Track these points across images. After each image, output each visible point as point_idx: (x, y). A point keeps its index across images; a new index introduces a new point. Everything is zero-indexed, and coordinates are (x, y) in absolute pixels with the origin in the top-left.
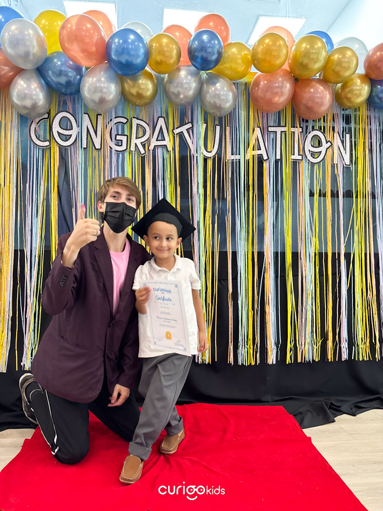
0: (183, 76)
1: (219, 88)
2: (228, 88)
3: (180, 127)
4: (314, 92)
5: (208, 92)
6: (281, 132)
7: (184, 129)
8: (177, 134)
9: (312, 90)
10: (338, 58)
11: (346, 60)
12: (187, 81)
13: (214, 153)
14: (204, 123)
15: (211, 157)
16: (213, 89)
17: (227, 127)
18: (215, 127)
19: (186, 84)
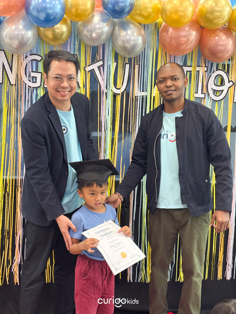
0: (96, 22)
1: (130, 33)
3: (92, 64)
6: (187, 71)
7: (95, 66)
9: (217, 38)
12: (100, 26)
13: (122, 90)
14: (115, 62)
15: (119, 94)
16: (124, 33)
17: (136, 65)
18: (125, 65)
19: (99, 29)
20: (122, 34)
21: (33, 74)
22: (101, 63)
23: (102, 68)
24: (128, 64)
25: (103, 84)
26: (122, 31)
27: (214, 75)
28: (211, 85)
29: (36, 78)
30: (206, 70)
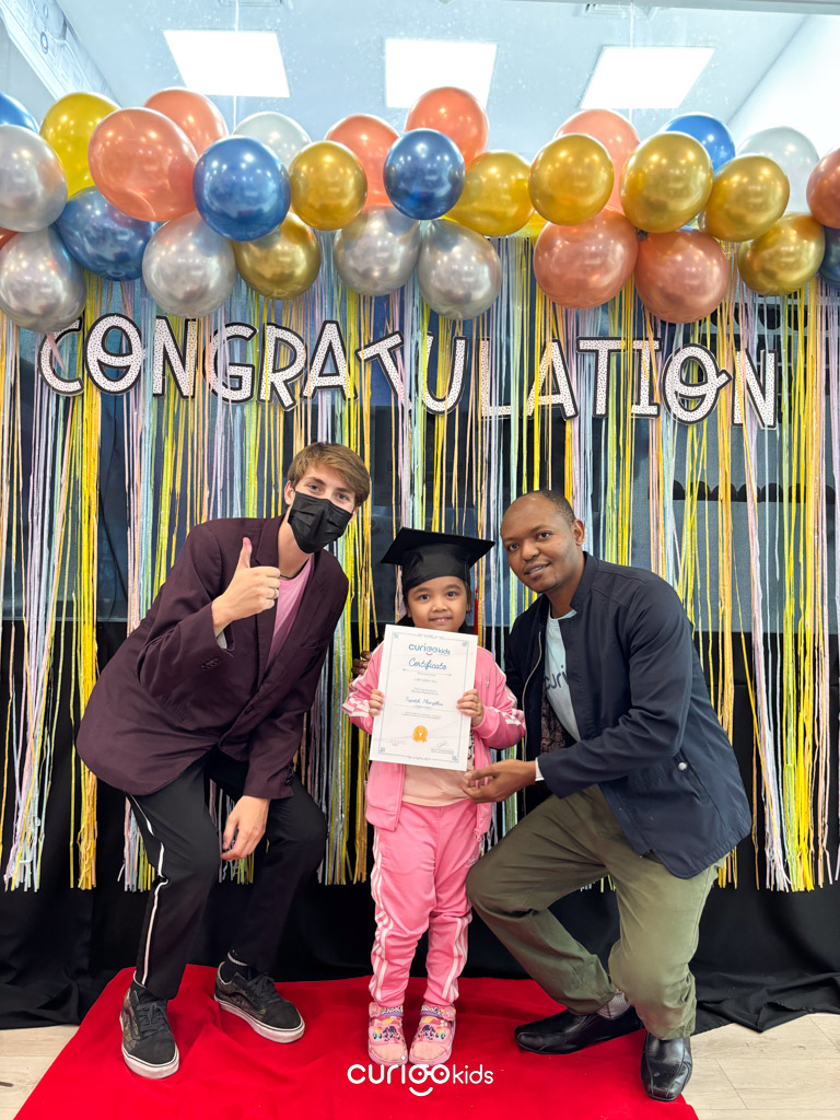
0: (376, 232)
1: (459, 256)
2: (480, 257)
3: (374, 343)
4: (683, 261)
5: (434, 266)
6: (610, 351)
7: (382, 348)
8: (366, 361)
9: (679, 258)
10: (740, 184)
11: (759, 188)
12: (386, 243)
13: (450, 401)
14: (429, 334)
15: (443, 412)
16: (445, 258)
17: (482, 342)
18: (455, 343)
19: (383, 249)
20: (439, 262)
21: (233, 371)
22: (396, 340)
23: (398, 353)
24: (461, 338)
25: (401, 389)
26: (439, 253)
27: (678, 360)
28: (674, 384)
29: (240, 378)
30: (657, 347)
